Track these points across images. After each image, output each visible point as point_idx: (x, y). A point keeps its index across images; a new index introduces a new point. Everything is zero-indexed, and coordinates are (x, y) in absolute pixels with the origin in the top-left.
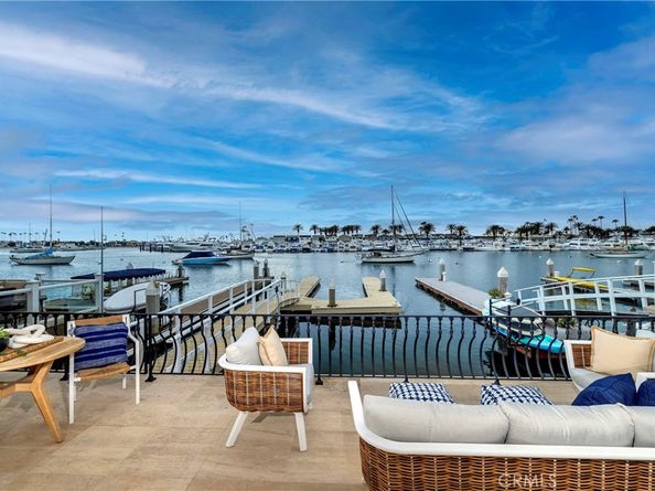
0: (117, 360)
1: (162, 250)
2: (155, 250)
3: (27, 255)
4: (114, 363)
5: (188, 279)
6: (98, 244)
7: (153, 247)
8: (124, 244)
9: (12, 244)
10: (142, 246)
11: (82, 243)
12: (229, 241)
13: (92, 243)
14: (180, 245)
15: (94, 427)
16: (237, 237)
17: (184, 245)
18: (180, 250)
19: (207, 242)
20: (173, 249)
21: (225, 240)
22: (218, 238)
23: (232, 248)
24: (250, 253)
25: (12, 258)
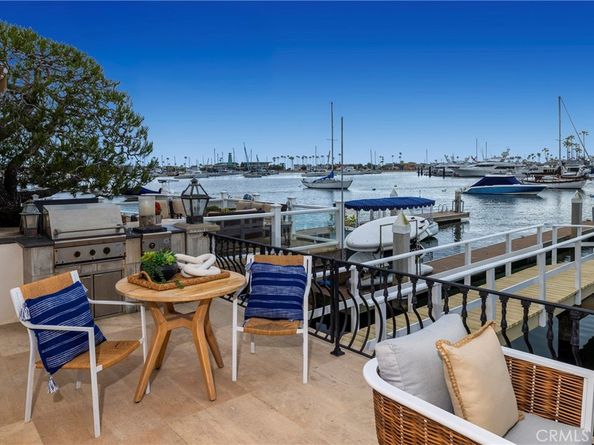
0: (289, 315)
1: (444, 175)
2: (436, 174)
3: (314, 178)
4: (286, 319)
5: (468, 215)
6: (374, 167)
7: (433, 171)
8: (401, 167)
9: (304, 168)
10: (420, 169)
11: (360, 166)
12: (543, 160)
13: (369, 165)
14: (469, 168)
15: (249, 395)
16: (555, 155)
17: (472, 168)
18: (468, 175)
19: (506, 163)
20: (458, 172)
21: (536, 160)
22: (523, 158)
23: (546, 172)
24: (577, 179)
25: (304, 181)
